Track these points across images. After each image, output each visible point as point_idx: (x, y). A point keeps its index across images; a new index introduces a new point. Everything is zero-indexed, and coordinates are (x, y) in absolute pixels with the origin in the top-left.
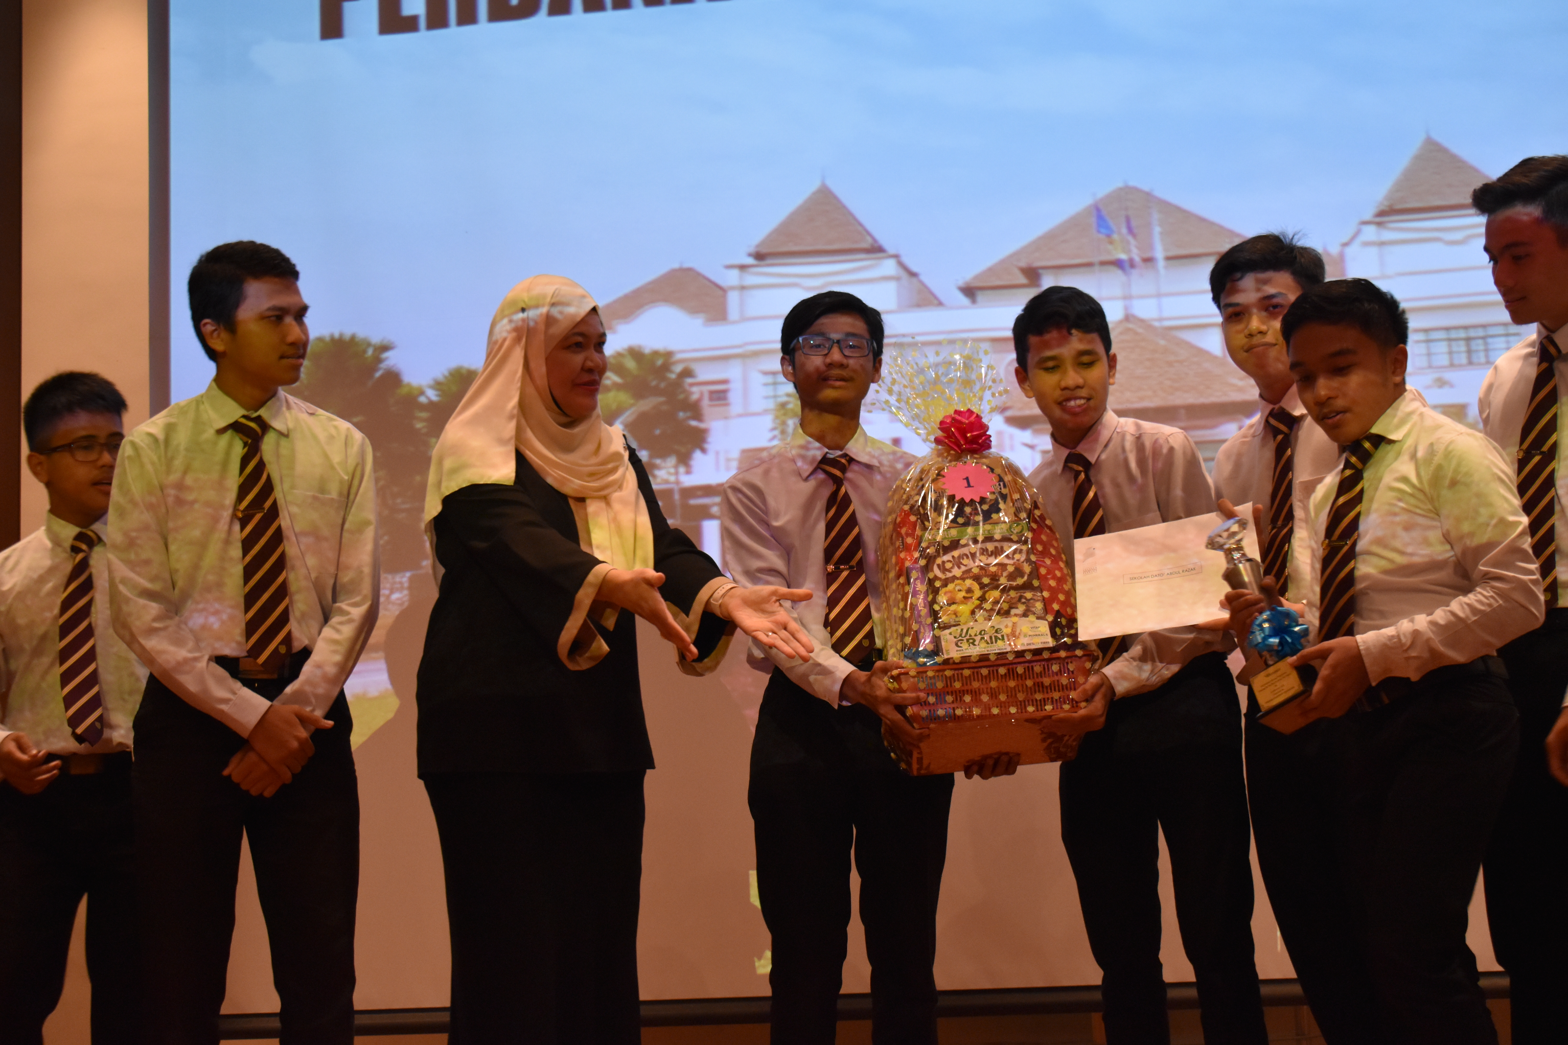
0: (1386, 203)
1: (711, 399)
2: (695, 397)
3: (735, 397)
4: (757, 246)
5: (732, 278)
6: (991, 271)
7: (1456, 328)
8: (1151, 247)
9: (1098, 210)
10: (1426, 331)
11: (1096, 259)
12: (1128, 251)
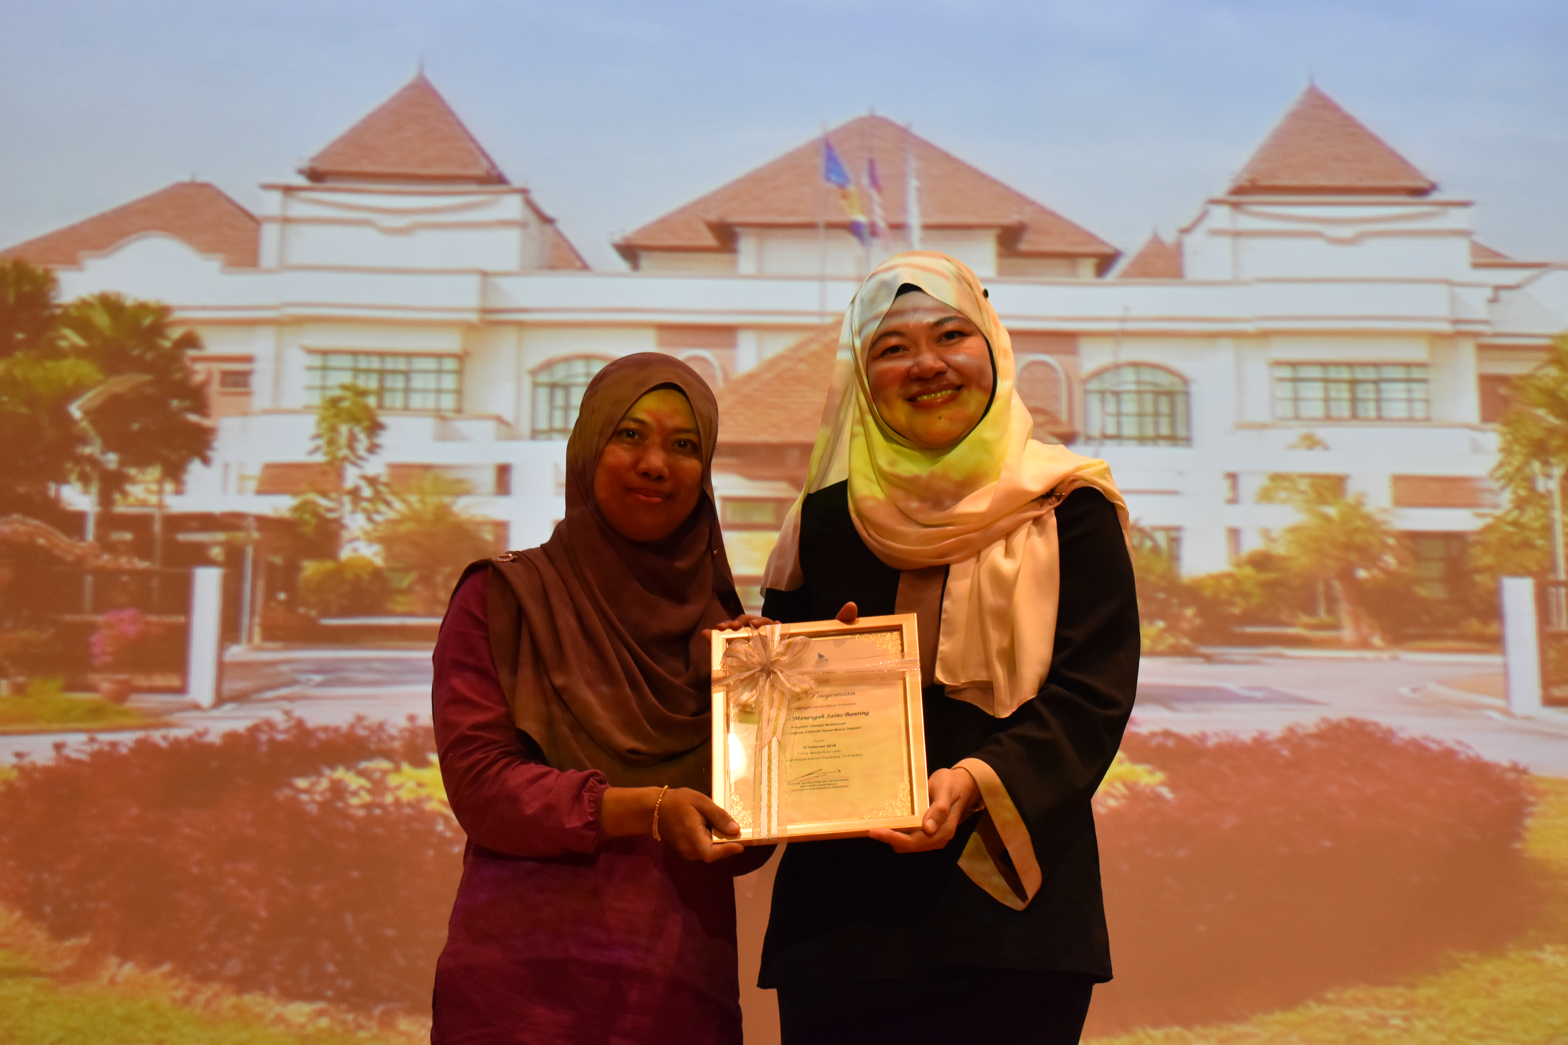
0: (1247, 176)
1: (223, 383)
2: (199, 378)
3: (261, 383)
4: (313, 160)
5: (270, 204)
6: (664, 223)
7: (1337, 364)
8: (903, 208)
9: (828, 146)
10: (1294, 365)
11: (821, 219)
12: (868, 211)
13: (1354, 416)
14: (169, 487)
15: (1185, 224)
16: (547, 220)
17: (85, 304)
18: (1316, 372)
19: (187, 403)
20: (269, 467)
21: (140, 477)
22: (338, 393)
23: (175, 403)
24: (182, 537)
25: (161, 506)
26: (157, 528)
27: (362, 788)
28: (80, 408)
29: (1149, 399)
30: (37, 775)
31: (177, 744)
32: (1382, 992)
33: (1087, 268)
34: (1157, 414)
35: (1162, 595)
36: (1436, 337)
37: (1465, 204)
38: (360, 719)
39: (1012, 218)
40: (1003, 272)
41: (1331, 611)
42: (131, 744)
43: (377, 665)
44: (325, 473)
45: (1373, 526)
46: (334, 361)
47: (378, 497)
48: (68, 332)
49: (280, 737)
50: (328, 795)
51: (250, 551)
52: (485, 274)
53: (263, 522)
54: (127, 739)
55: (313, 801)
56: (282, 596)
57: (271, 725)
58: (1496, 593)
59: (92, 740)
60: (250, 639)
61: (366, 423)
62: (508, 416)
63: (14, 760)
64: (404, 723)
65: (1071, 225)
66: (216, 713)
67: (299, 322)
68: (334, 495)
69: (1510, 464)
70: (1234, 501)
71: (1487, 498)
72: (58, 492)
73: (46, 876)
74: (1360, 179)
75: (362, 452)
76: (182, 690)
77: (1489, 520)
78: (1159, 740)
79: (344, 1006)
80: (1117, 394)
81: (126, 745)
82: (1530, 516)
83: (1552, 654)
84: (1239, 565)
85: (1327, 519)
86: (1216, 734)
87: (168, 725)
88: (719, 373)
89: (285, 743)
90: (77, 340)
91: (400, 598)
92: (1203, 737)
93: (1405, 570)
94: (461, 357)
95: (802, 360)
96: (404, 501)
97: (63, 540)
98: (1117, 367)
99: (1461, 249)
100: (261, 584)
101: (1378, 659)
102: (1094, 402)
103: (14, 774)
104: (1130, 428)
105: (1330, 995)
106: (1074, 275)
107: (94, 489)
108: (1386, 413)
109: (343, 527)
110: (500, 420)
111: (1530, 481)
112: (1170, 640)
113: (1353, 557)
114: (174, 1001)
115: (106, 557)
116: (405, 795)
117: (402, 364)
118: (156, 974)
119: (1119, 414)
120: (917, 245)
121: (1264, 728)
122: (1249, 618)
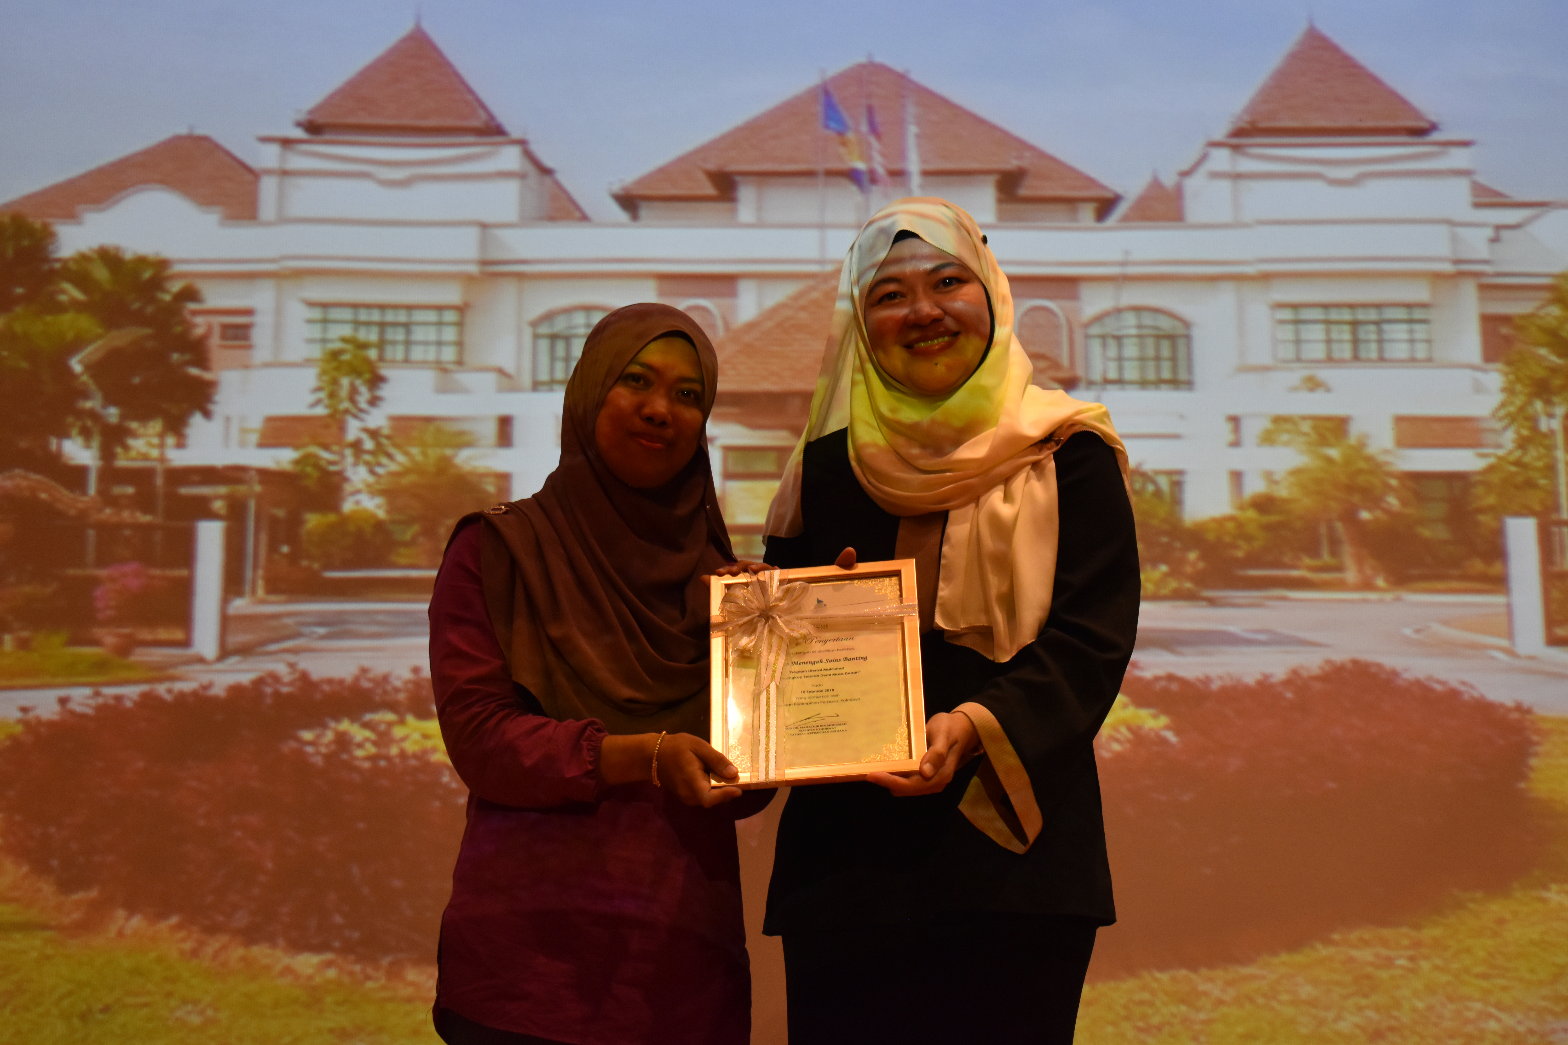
0: (1247, 118)
1: (224, 337)
2: (199, 331)
3: (261, 336)
4: (311, 112)
5: (268, 157)
6: (663, 173)
7: (1338, 306)
8: (902, 155)
9: (827, 94)
10: (1295, 307)
11: (820, 167)
12: (868, 159)
13: (1356, 358)
14: (170, 440)
15: (1185, 166)
16: (546, 171)
17: (83, 258)
18: (1317, 314)
19: (187, 357)
20: (270, 420)
21: (141, 431)
22: (338, 345)
23: (175, 357)
24: (184, 491)
25: (162, 459)
26: (159, 481)
27: (367, 739)
28: (80, 362)
29: (1150, 343)
30: (42, 730)
31: (181, 697)
32: (1387, 933)
33: (1087, 212)
34: (1158, 358)
35: (1165, 539)
36: (1437, 277)
37: (1465, 144)
38: (364, 671)
39: (1012, 163)
40: (1004, 218)
41: (1334, 553)
42: (135, 697)
43: (380, 618)
44: (327, 426)
45: (1375, 467)
46: (335, 314)
47: (379, 450)
48: (67, 286)
49: (285, 690)
50: (333, 747)
51: (252, 505)
52: (484, 226)
53: (265, 475)
54: (132, 692)
55: (318, 753)
56: (285, 549)
57: (275, 678)
58: (1499, 533)
59: (97, 694)
60: (254, 591)
61: (367, 376)
62: (509, 366)
63: (19, 715)
64: (408, 675)
65: (1071, 169)
66: (220, 666)
67: (299, 274)
68: (335, 448)
69: (1512, 403)
70: (1236, 444)
71: (1490, 438)
72: (59, 446)
73: (52, 830)
74: (1360, 120)
75: (363, 405)
76: (186, 643)
77: (1492, 460)
78: (1163, 683)
79: (352, 957)
80: (1118, 338)
81: (130, 699)
82: (1532, 455)
83: (1556, 594)
84: (1241, 508)
85: (1329, 460)
86: (1220, 678)
87: (173, 679)
88: (720, 323)
89: (290, 696)
90: (78, 295)
91: (403, 550)
92: (1207, 680)
93: (1409, 511)
94: (461, 309)
95: (803, 308)
96: (406, 453)
97: (65, 494)
98: (1119, 311)
99: (1462, 188)
100: (264, 538)
101: (1381, 601)
102: (1096, 347)
103: (19, 729)
104: (1131, 372)
105: (1336, 937)
106: (1075, 220)
107: (96, 443)
108: (1388, 355)
109: (346, 480)
110: (501, 371)
111: (1533, 420)
112: (1173, 584)
113: (1356, 498)
114: (182, 953)
115: (108, 511)
116: (410, 747)
117: (402, 317)
118: (164, 926)
119: (1120, 359)
120: (916, 191)
121: (1268, 670)
122: (1252, 561)
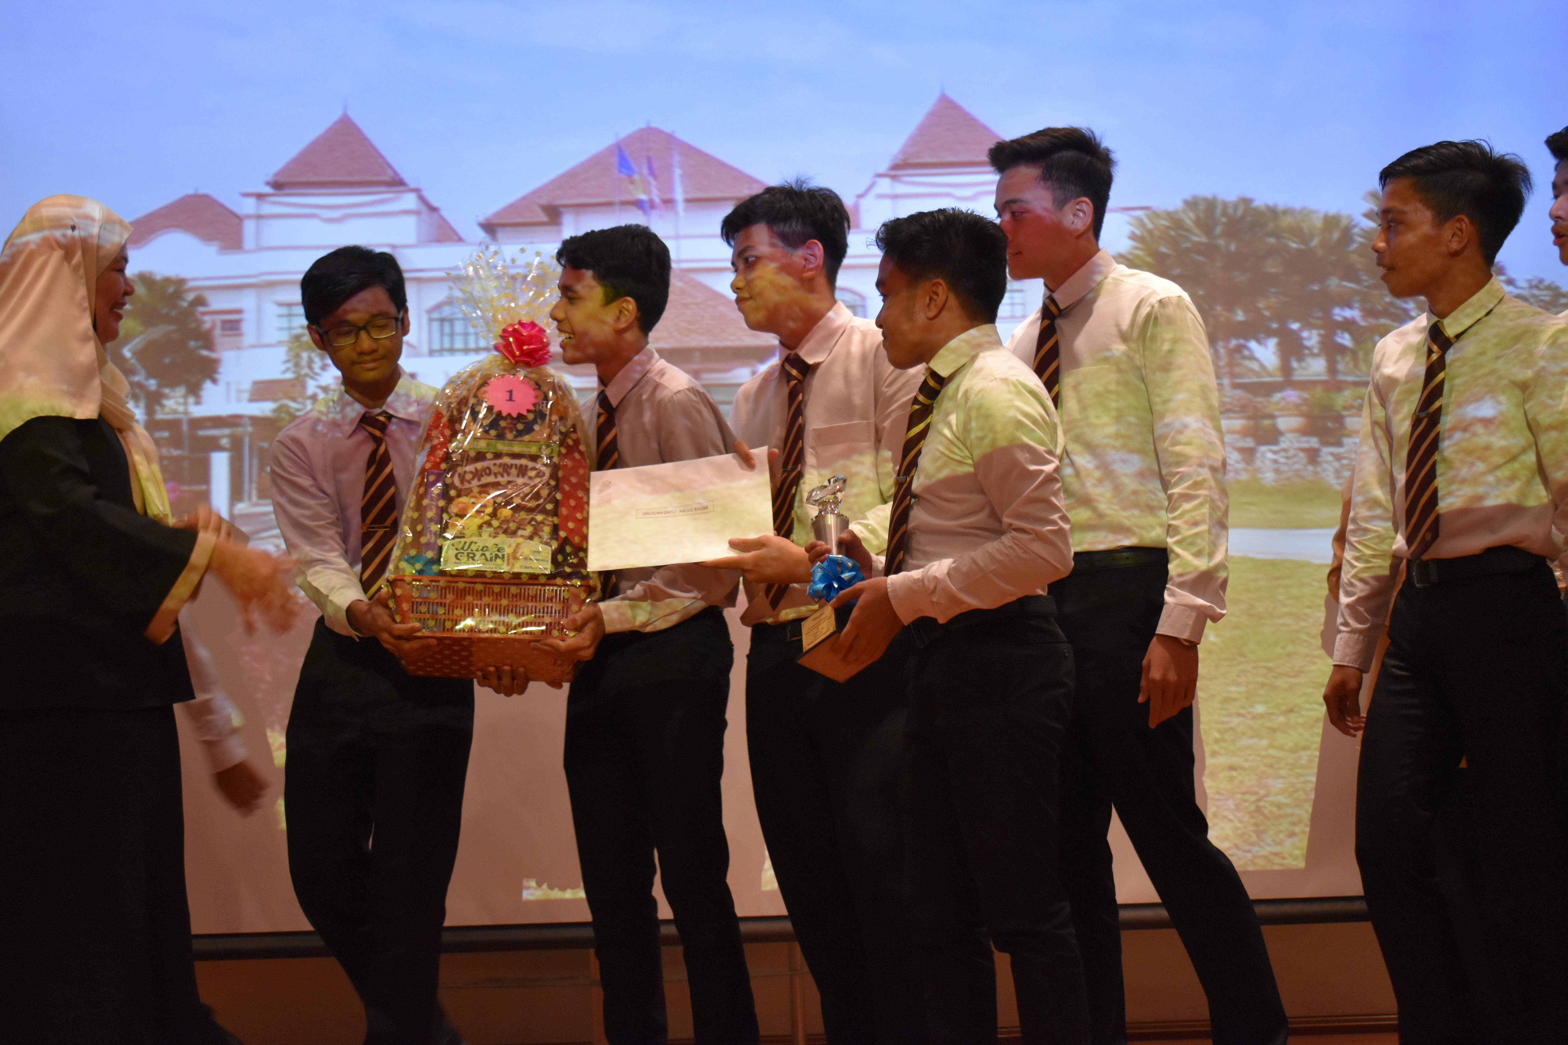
0: (901, 157)
1: (223, 329)
2: (207, 326)
3: (248, 327)
4: (276, 175)
5: (248, 206)
6: (512, 208)
8: (671, 189)
9: (620, 149)
11: (617, 199)
12: (648, 194)
14: (191, 400)
15: (861, 190)
16: (433, 209)
19: (200, 343)
20: (256, 383)
23: (192, 344)
24: (202, 433)
25: (186, 413)
26: (185, 427)
28: (130, 350)
51: (247, 440)
53: (254, 420)
60: (250, 498)
67: (271, 285)
100: (255, 462)
107: (143, 403)
120: (681, 213)
